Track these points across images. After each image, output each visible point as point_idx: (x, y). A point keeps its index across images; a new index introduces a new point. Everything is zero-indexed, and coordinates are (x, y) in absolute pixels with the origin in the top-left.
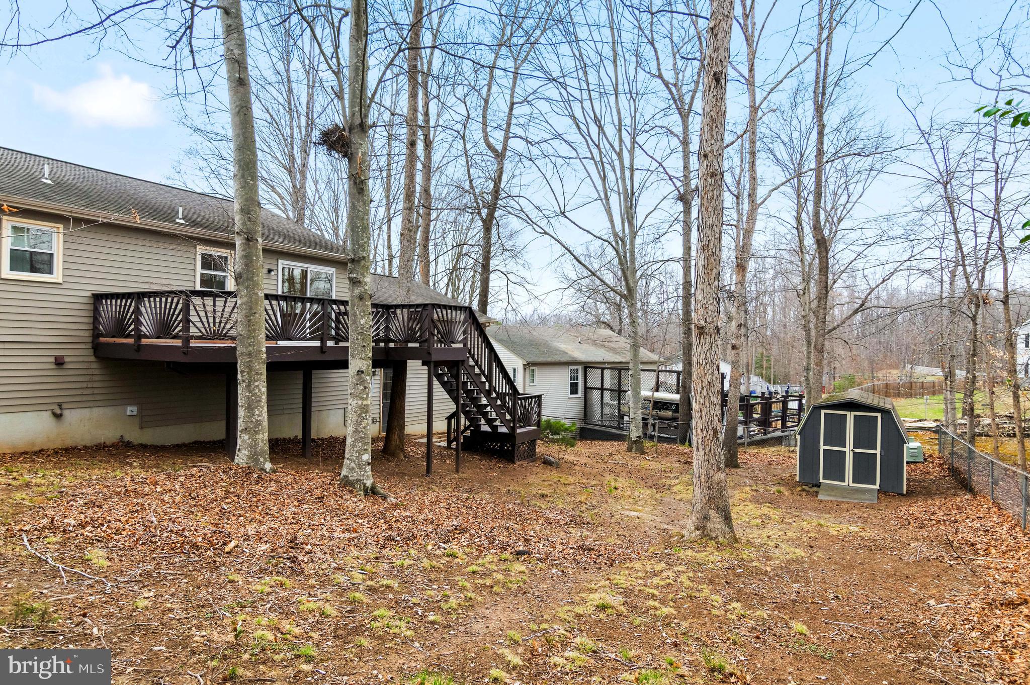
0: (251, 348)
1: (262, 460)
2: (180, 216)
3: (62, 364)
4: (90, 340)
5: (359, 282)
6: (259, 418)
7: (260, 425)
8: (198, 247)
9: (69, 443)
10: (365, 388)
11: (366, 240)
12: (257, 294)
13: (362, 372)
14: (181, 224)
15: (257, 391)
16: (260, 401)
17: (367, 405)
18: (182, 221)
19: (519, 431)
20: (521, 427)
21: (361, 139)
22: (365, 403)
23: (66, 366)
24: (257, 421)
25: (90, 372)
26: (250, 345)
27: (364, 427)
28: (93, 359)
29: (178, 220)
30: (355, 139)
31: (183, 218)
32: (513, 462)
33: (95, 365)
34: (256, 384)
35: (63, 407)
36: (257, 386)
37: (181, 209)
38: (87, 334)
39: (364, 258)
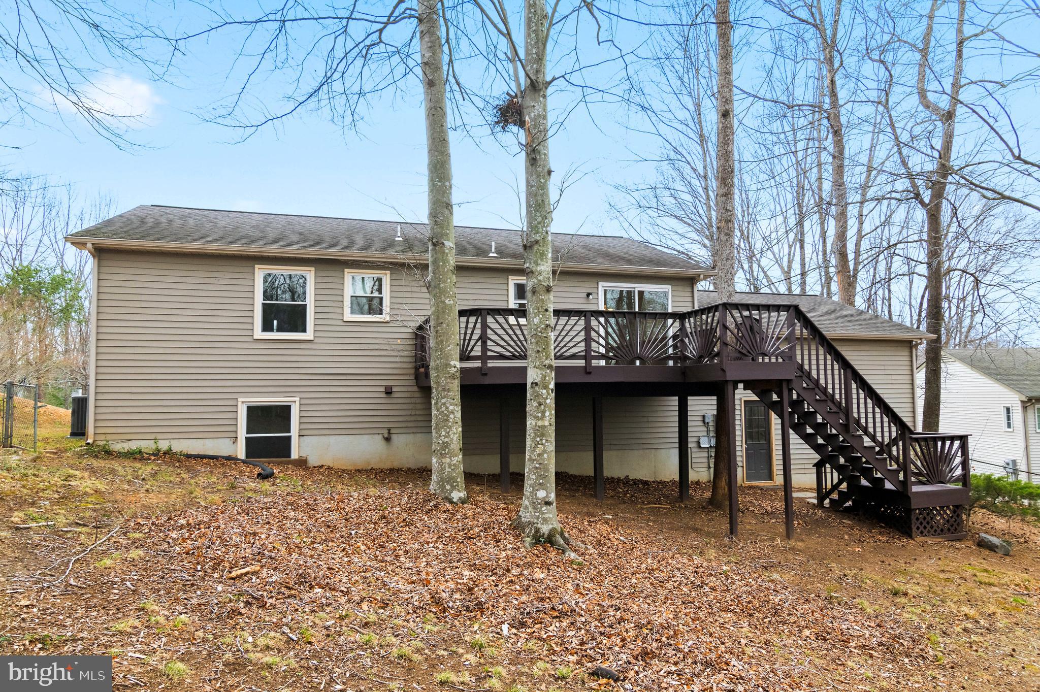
0: (438, 362)
1: (448, 487)
2: (493, 250)
3: (391, 393)
4: (412, 371)
5: (532, 272)
6: (446, 440)
7: (446, 447)
8: (510, 277)
9: (396, 465)
10: (540, 404)
11: (540, 219)
12: (444, 302)
13: (536, 384)
14: (494, 257)
15: (443, 409)
16: (447, 420)
17: (543, 427)
18: (495, 255)
19: (915, 489)
20: (921, 483)
21: (534, 100)
22: (540, 423)
23: (394, 395)
24: (444, 443)
25: (413, 400)
26: (438, 358)
27: (539, 455)
28: (415, 388)
29: (491, 255)
30: (529, 102)
31: (496, 252)
32: (910, 536)
33: (417, 395)
34: (443, 401)
35: (392, 431)
36: (444, 404)
37: (493, 243)
38: (410, 366)
39: (537, 242)
